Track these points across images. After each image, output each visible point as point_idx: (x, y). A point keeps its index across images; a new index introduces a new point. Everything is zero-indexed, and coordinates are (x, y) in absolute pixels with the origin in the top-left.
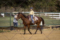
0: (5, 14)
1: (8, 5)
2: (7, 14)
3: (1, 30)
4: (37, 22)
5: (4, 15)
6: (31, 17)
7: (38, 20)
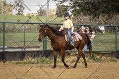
0: (106, 27)
1: (113, 10)
2: (110, 27)
3: (99, 57)
4: (80, 43)
5: (104, 29)
6: (69, 32)
7: (81, 39)
